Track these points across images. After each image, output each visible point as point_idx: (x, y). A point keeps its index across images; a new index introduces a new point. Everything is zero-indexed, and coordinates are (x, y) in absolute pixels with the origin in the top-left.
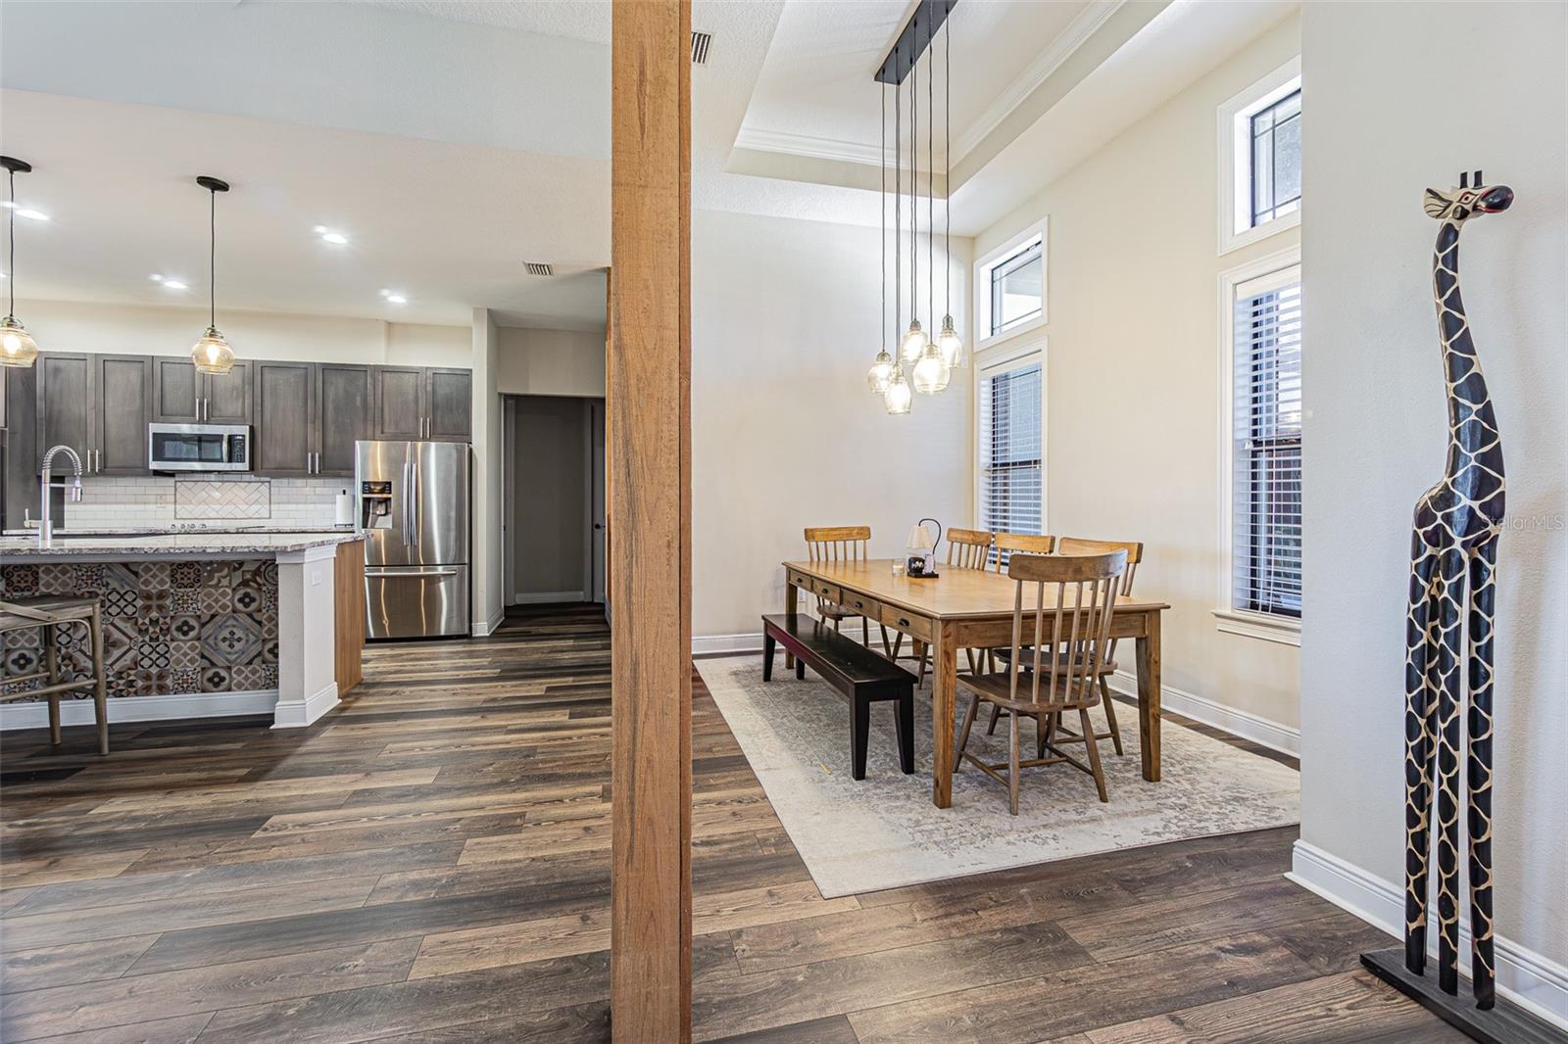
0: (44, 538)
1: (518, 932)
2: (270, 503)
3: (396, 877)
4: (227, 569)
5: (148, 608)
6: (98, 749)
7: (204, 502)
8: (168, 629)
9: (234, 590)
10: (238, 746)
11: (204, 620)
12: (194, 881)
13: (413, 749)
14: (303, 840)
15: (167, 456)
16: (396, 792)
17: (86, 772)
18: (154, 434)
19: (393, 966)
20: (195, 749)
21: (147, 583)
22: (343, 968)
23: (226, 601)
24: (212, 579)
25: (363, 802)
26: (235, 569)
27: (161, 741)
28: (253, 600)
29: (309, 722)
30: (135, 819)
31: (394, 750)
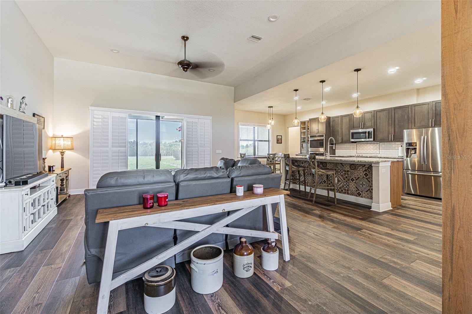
0: (328, 157)
1: (424, 293)
2: (379, 149)
3: (389, 257)
4: (361, 167)
5: (345, 174)
6: (334, 203)
7: (363, 149)
8: (349, 179)
9: (363, 172)
10: (362, 211)
11: (357, 178)
12: (343, 235)
13: (410, 228)
14: (369, 238)
15: (354, 138)
16: (399, 238)
17: (332, 206)
18: (352, 133)
19: (380, 276)
20: (352, 209)
21: (345, 168)
22: (367, 268)
23: (361, 174)
24: (358, 169)
25: (388, 236)
26: (363, 167)
27: (346, 205)
28: (368, 175)
29: (381, 211)
30: (337, 219)
31: (404, 226)
